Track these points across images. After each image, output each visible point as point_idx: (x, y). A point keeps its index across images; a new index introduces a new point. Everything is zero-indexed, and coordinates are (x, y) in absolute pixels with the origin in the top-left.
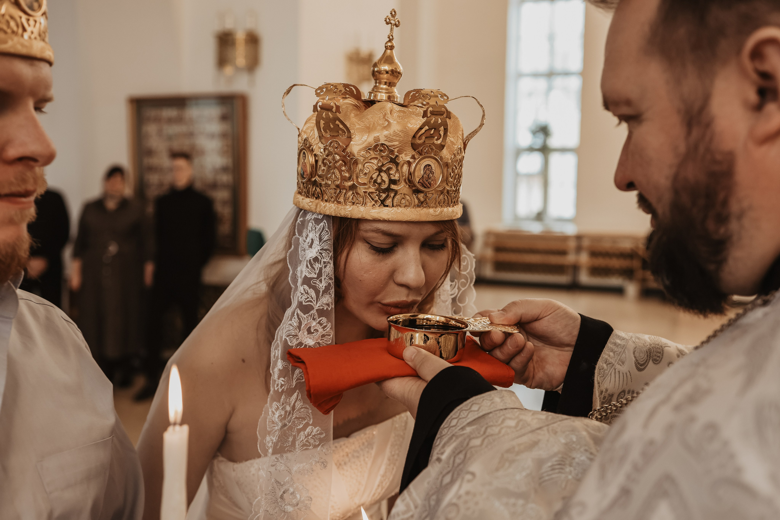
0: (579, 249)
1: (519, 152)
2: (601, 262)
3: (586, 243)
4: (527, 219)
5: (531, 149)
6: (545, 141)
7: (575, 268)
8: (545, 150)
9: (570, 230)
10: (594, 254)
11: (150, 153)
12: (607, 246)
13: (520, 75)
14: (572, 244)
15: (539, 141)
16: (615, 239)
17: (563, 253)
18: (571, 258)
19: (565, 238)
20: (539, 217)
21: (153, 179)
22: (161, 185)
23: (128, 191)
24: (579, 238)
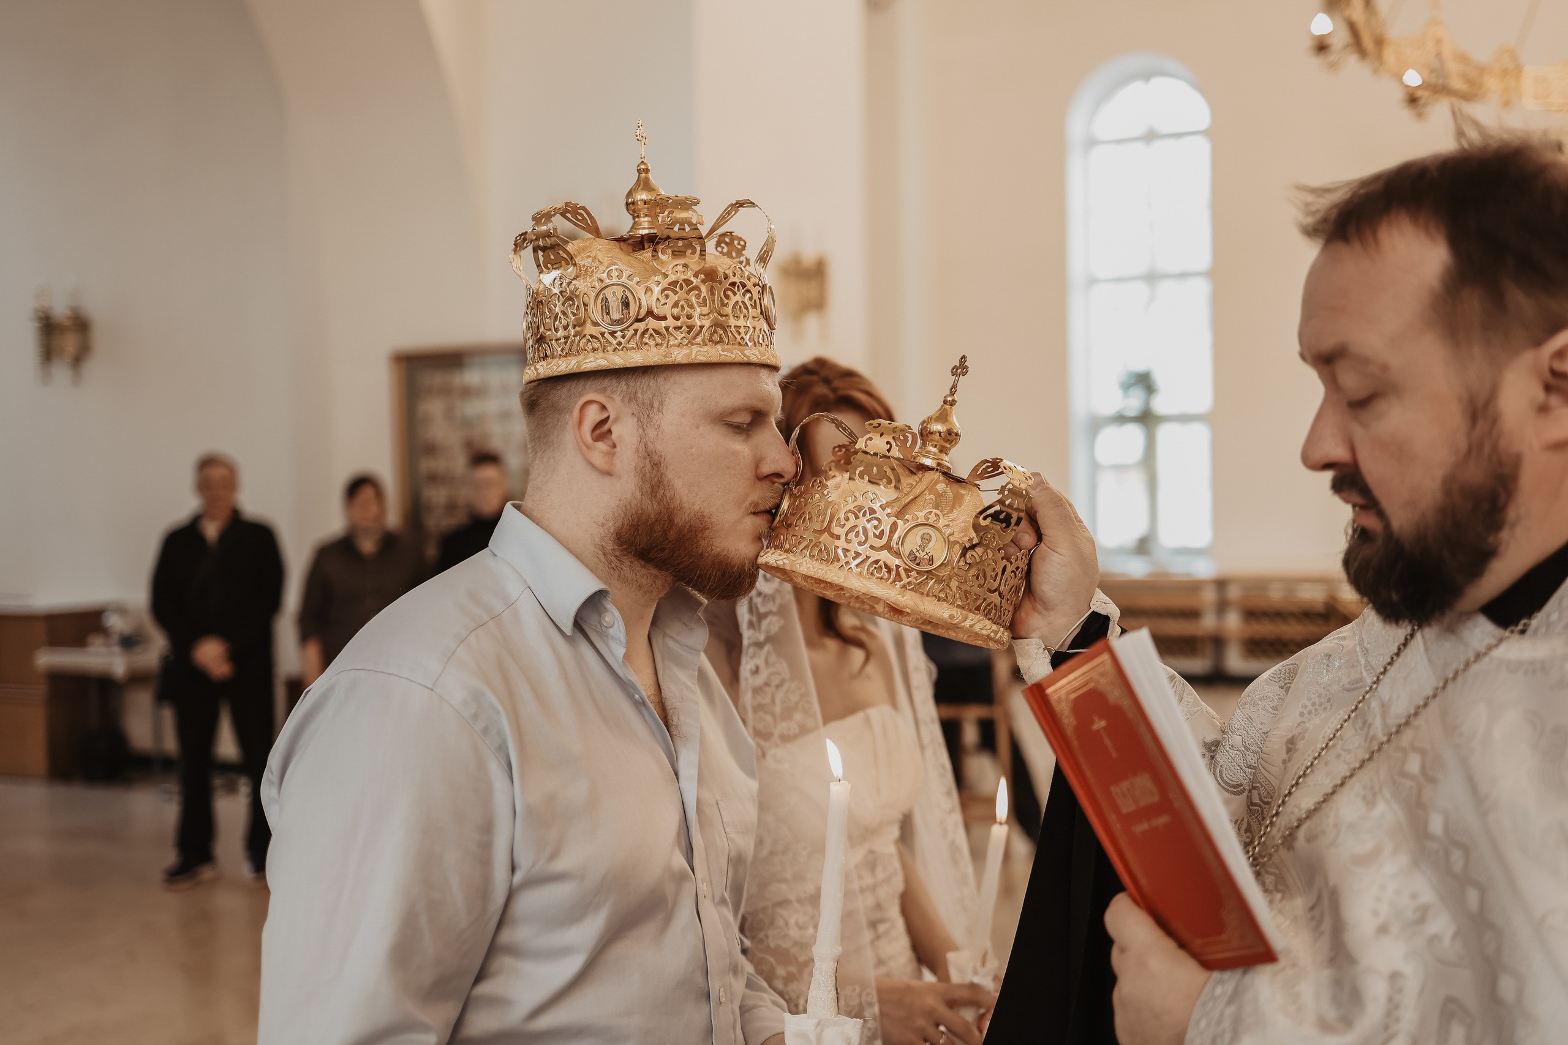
0: (1222, 606)
1: (1096, 425)
2: (1266, 629)
3: (1234, 593)
4: (1121, 551)
5: (1121, 419)
6: (1147, 403)
7: (1218, 642)
8: (1146, 419)
9: (1204, 569)
10: (1251, 614)
11: (431, 449)
12: (1276, 596)
13: (1092, 281)
14: (1209, 596)
15: (1134, 403)
16: (1291, 583)
17: (1193, 614)
18: (1208, 623)
19: (1195, 586)
20: (1143, 546)
21: (438, 496)
22: (451, 507)
23: (393, 518)
24: (1221, 584)
